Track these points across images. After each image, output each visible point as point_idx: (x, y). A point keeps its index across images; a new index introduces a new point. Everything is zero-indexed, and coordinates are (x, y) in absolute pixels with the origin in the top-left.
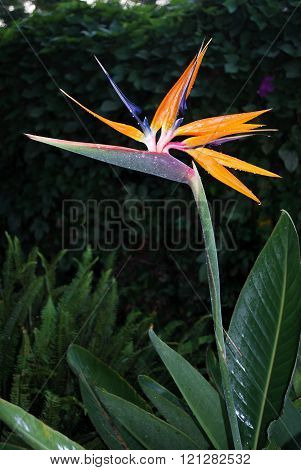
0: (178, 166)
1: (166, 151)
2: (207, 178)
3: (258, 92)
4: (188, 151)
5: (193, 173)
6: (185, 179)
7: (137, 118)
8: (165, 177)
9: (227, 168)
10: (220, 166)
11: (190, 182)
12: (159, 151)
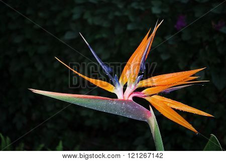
0: (140, 110)
1: (130, 98)
2: (160, 117)
3: (176, 26)
4: (146, 98)
5: (150, 114)
6: (145, 118)
7: (109, 75)
8: (131, 117)
9: (174, 109)
10: (169, 108)
11: (148, 120)
12: (126, 99)
